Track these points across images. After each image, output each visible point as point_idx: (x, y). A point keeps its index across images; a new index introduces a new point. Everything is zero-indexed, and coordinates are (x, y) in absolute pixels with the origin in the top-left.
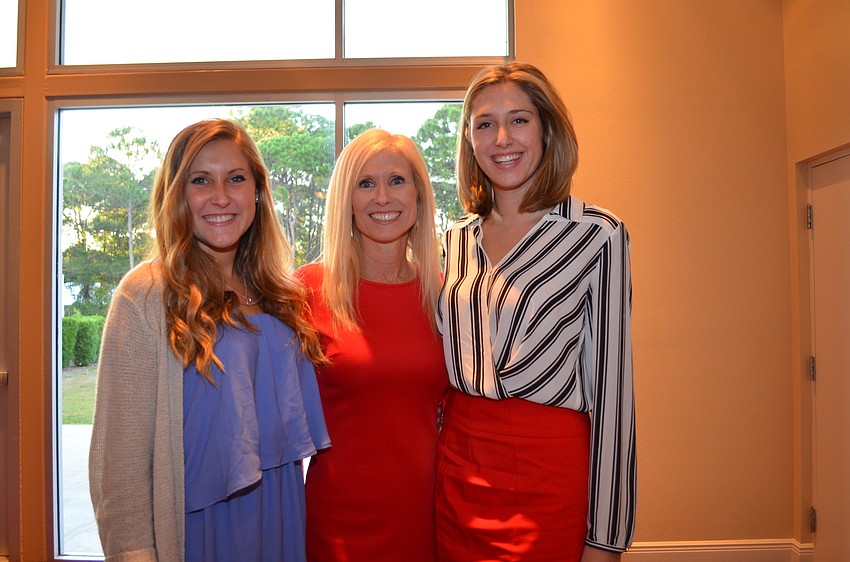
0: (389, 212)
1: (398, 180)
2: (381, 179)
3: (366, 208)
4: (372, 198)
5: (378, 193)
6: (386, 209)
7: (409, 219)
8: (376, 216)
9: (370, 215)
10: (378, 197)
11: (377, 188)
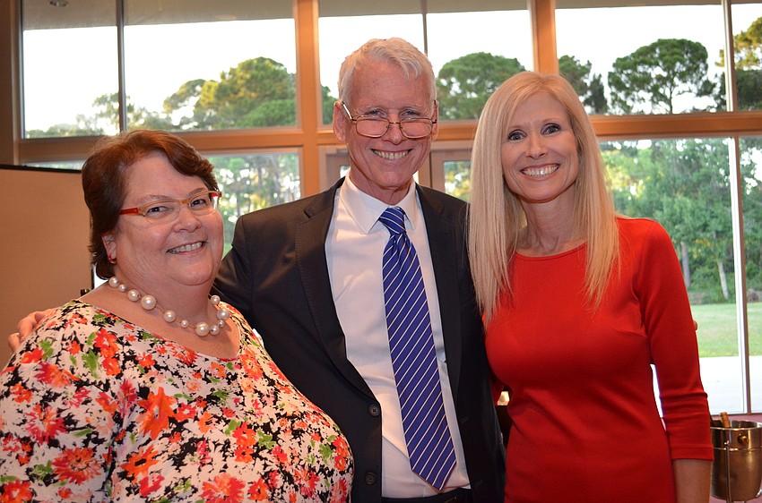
0: (544, 165)
1: (553, 128)
2: (533, 129)
3: (516, 163)
4: (523, 150)
5: (530, 144)
6: (540, 162)
7: (569, 170)
8: (529, 172)
9: (522, 171)
10: (529, 149)
11: (528, 138)
